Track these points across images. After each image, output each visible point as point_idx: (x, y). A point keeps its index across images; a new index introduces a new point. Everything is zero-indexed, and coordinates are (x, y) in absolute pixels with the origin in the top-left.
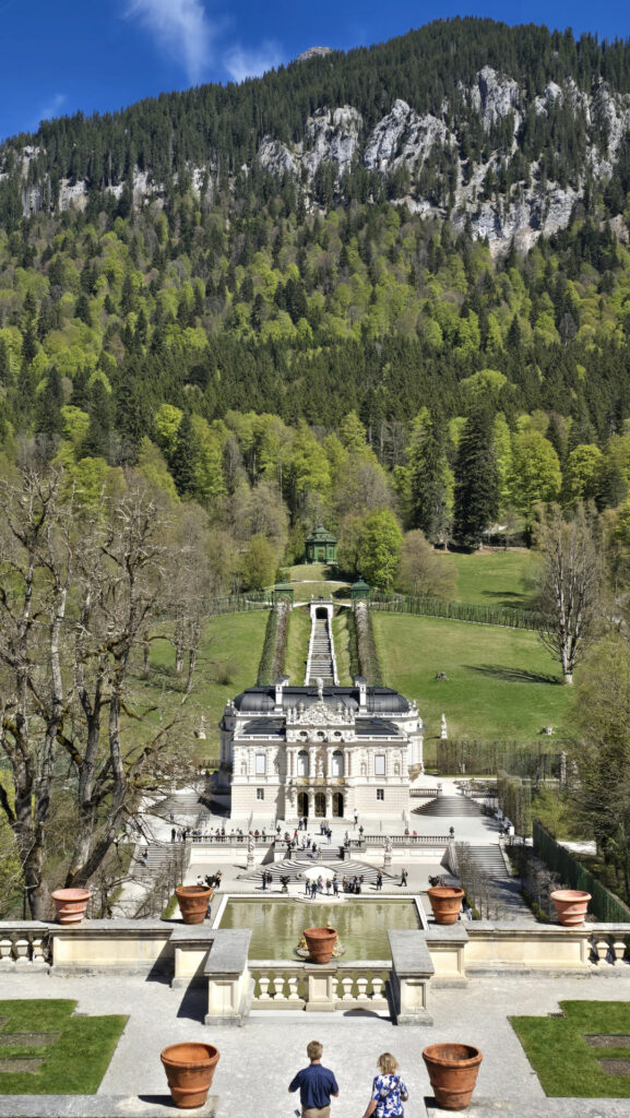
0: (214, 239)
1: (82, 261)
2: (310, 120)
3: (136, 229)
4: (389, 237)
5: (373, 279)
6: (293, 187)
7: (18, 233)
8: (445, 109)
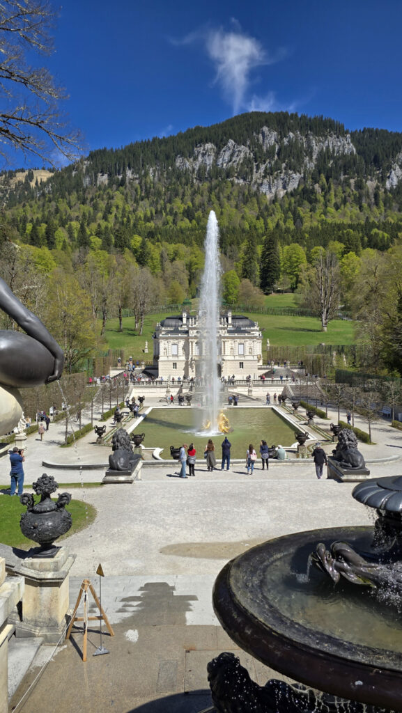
0: (159, 194)
1: (106, 202)
2: (195, 149)
3: (128, 190)
4: (227, 191)
5: (221, 206)
6: (189, 175)
7: (81, 193)
8: (248, 143)
